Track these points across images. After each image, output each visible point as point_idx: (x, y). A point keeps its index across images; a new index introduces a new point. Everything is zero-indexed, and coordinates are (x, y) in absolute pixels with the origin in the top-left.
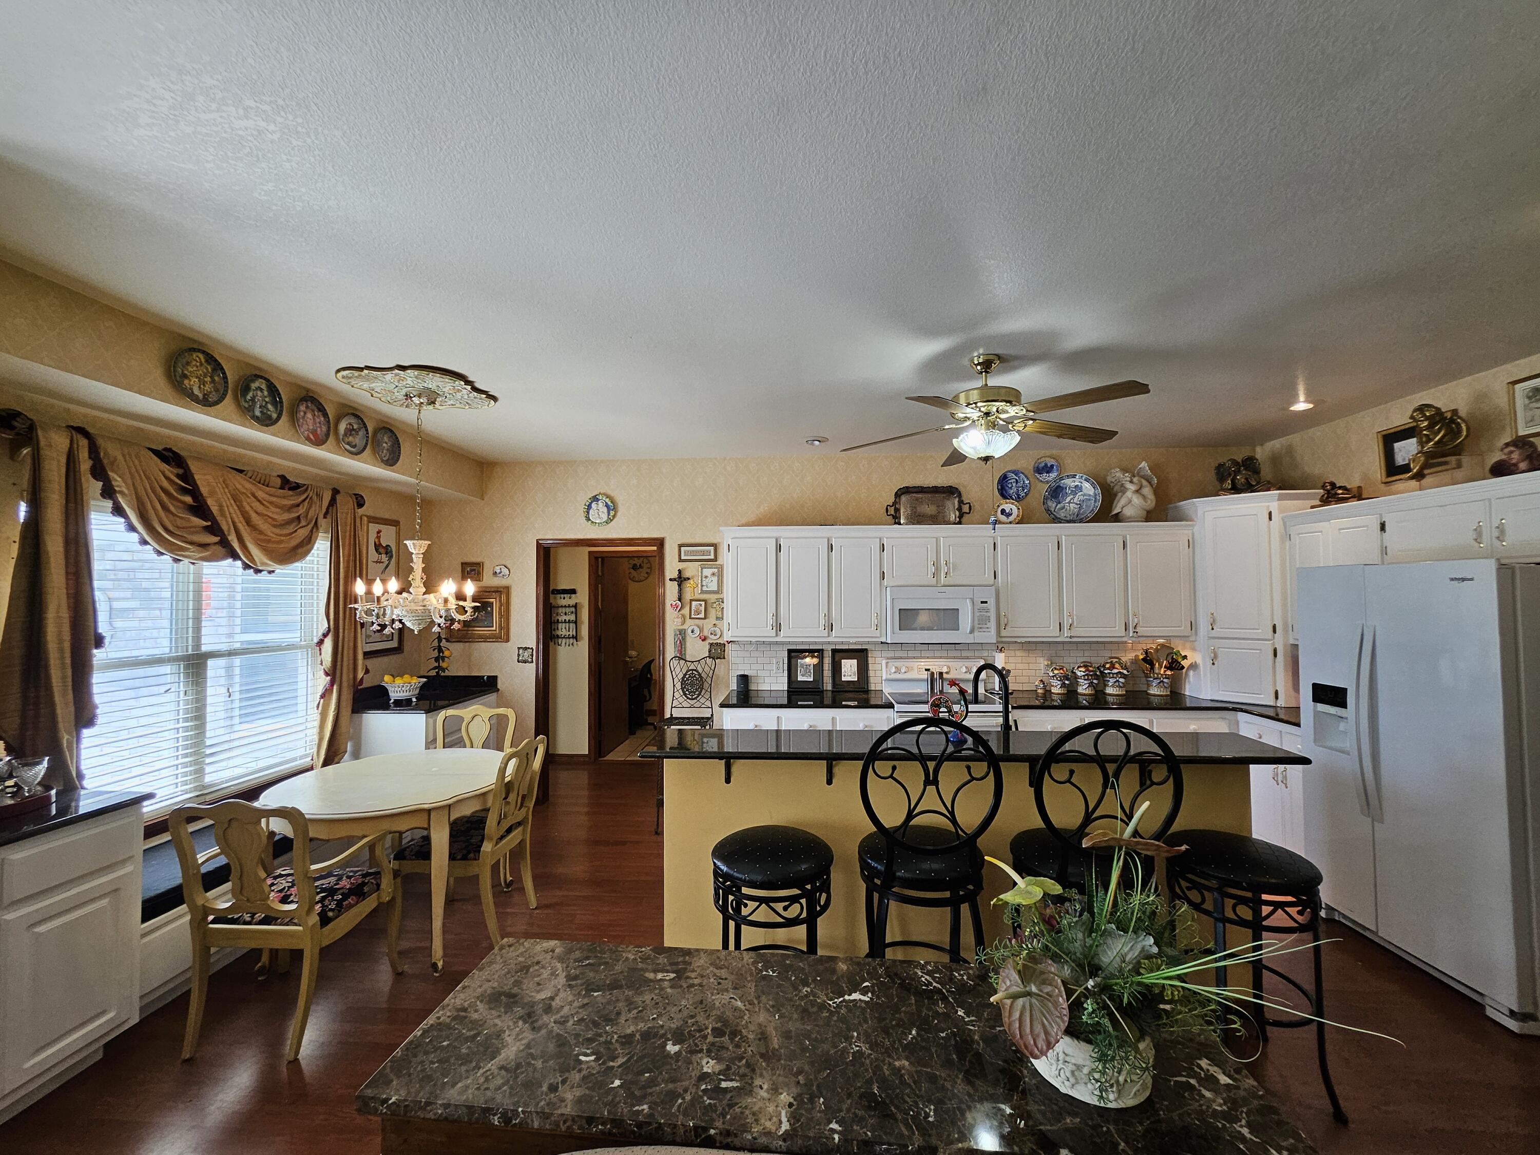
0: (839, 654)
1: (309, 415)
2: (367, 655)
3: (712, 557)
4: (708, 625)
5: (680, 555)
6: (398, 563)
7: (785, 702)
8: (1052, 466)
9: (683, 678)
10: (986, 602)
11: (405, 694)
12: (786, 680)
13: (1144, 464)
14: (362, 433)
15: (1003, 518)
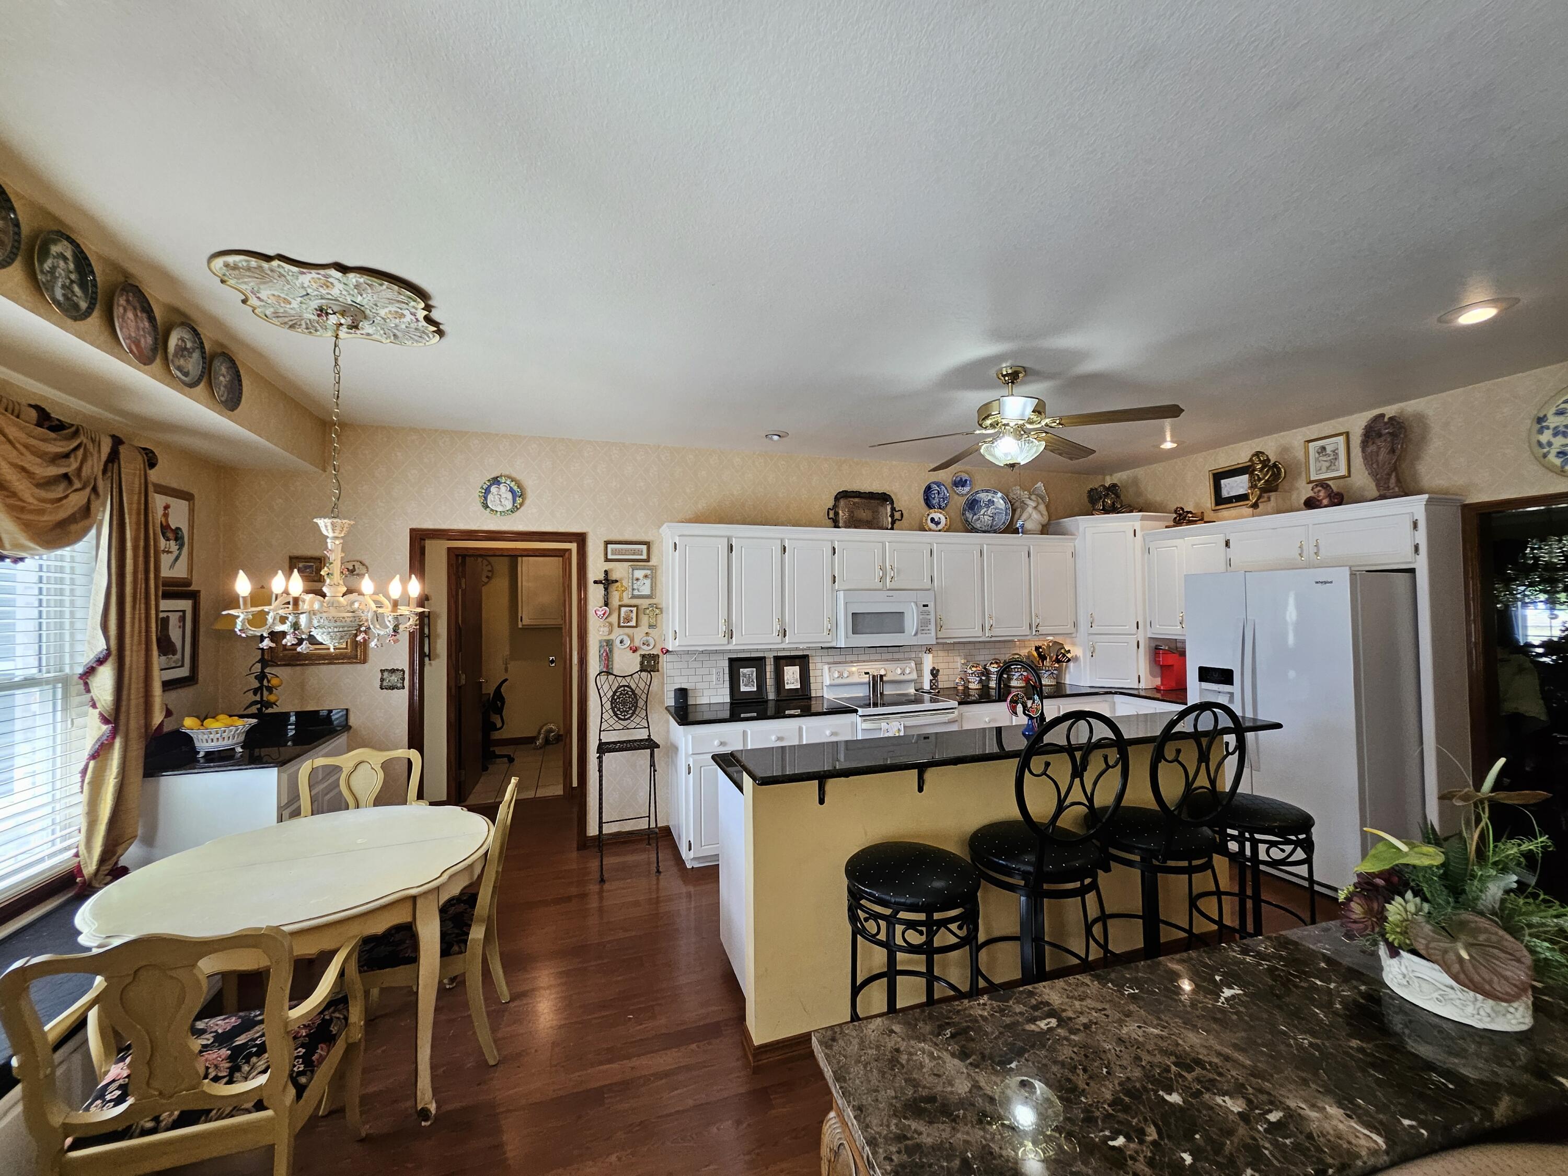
0: (781, 661)
1: (130, 315)
2: (168, 685)
3: (644, 557)
4: (639, 636)
5: (606, 554)
6: (191, 554)
7: (727, 714)
8: (966, 481)
9: (613, 696)
10: (927, 606)
11: (226, 742)
12: (727, 691)
13: (1040, 484)
14: (196, 355)
15: (932, 526)
